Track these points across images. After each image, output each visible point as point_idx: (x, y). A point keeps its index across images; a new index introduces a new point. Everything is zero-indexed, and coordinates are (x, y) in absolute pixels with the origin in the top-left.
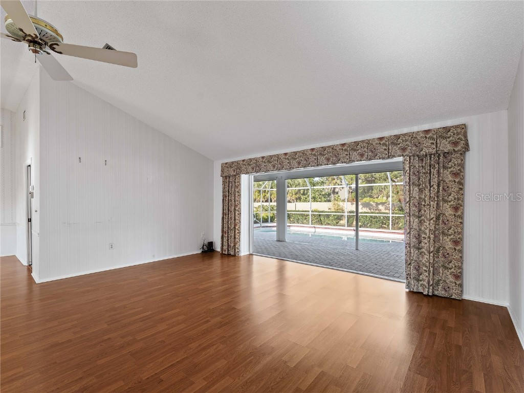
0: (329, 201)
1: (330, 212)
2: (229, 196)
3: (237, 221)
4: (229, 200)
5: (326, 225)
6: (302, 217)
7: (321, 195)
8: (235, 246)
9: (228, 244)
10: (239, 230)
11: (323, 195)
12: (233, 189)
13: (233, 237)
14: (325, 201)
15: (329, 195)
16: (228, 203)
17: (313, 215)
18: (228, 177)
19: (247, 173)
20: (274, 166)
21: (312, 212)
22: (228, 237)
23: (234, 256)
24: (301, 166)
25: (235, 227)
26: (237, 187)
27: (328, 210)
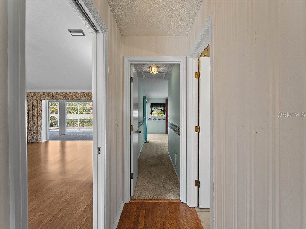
0: (89, 113)
1: (90, 120)
2: (32, 111)
3: (38, 124)
4: (32, 113)
5: (88, 126)
6: (73, 123)
7: (84, 110)
8: (37, 137)
9: (32, 137)
10: (40, 129)
11: (86, 110)
12: (36, 107)
13: (36, 133)
14: (87, 114)
15: (89, 110)
16: (32, 114)
17: (80, 121)
18: (32, 101)
19: (46, 99)
20: (64, 98)
21: (80, 119)
22: (32, 133)
23: (37, 142)
24: (78, 99)
25: (37, 127)
26: (39, 106)
27: (89, 118)
